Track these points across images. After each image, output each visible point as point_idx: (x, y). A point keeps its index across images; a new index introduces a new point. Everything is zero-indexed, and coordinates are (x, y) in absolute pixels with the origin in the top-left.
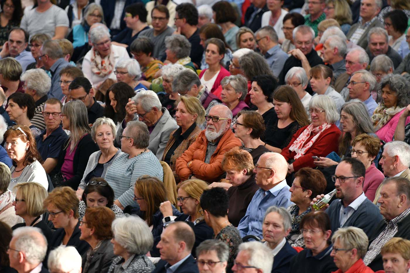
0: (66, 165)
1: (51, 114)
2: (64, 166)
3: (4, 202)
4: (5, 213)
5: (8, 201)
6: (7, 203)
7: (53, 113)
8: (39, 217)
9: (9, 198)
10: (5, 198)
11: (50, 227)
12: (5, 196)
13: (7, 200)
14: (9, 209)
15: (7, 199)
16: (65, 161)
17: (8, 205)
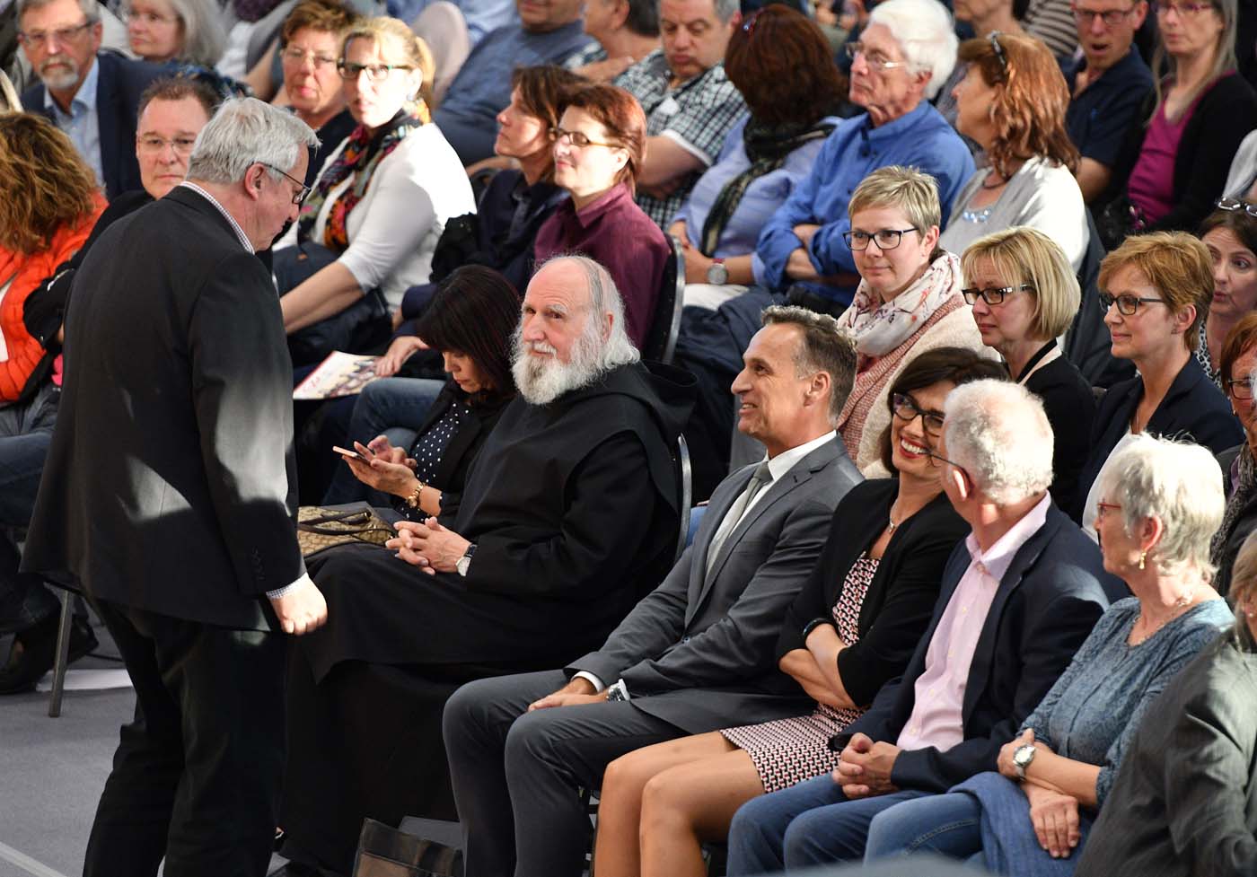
0: (1148, 168)
1: (1098, 19)
2: (1139, 171)
3: (935, 293)
4: (940, 330)
5: (949, 290)
6: (945, 298)
7: (1105, 14)
8: (1053, 344)
9: (950, 281)
10: (938, 280)
11: (1089, 378)
12: (937, 274)
13: (946, 287)
14: (951, 314)
15: (945, 283)
16: (1144, 156)
17: (948, 302)
